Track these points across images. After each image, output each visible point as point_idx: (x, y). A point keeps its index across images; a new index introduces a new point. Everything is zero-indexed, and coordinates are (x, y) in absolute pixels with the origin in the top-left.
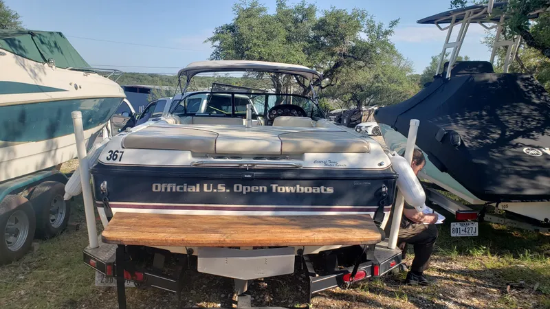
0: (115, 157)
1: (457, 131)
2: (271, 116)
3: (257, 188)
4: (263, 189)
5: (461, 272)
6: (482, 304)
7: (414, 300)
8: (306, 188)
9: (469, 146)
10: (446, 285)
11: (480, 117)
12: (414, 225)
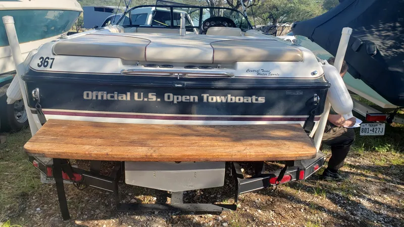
0: (46, 64)
1: (373, 41)
2: (205, 28)
3: (188, 97)
4: (194, 98)
5: (369, 168)
6: (394, 201)
7: (331, 196)
8: (237, 98)
9: (385, 55)
10: (358, 182)
11: (394, 28)
12: (335, 129)
